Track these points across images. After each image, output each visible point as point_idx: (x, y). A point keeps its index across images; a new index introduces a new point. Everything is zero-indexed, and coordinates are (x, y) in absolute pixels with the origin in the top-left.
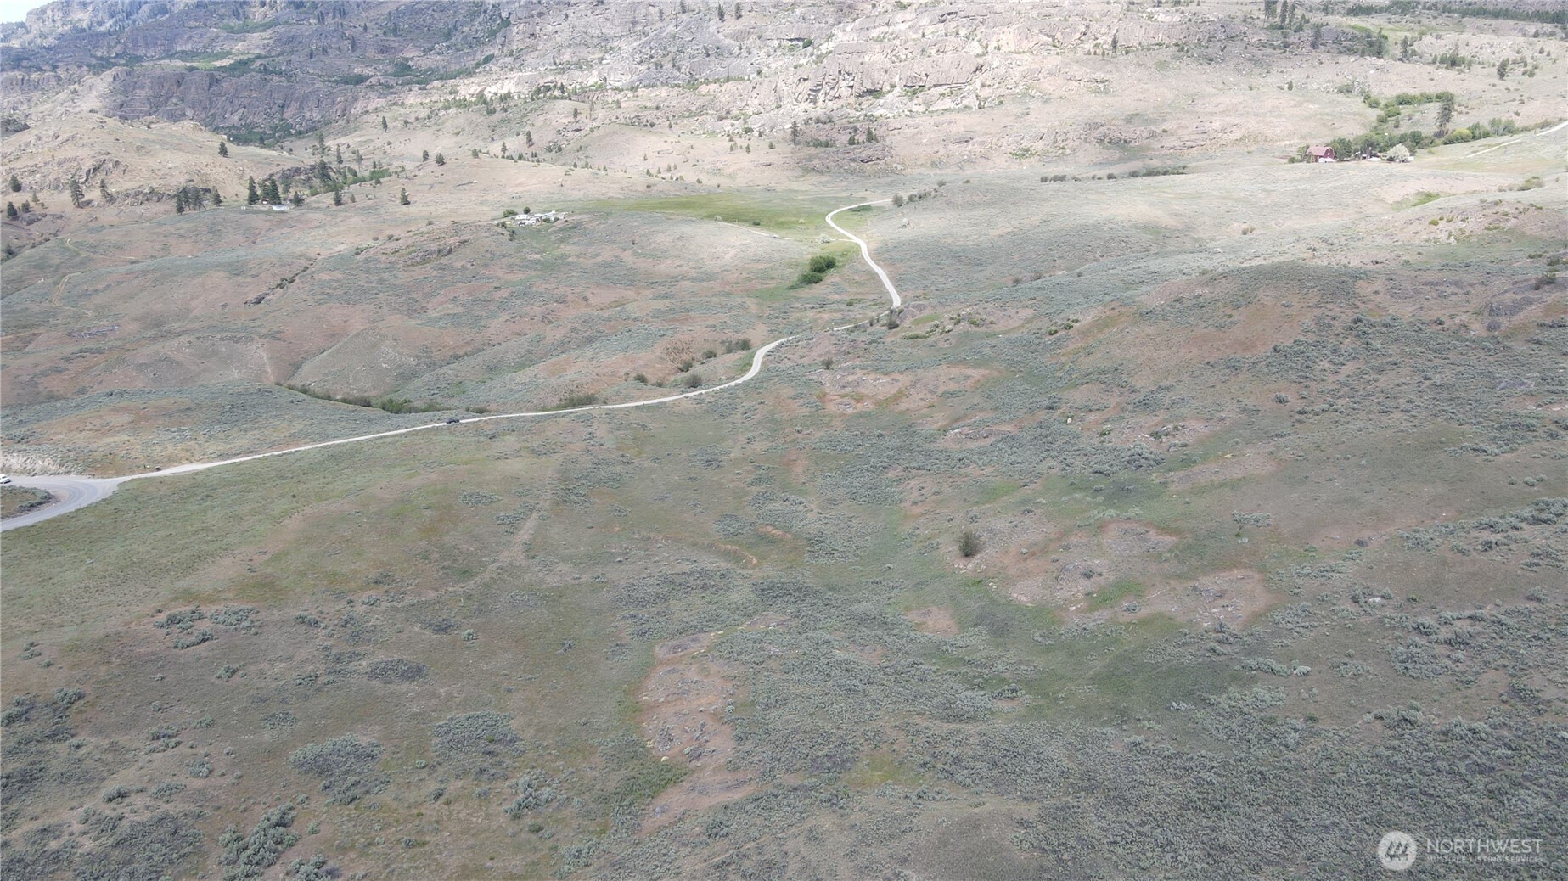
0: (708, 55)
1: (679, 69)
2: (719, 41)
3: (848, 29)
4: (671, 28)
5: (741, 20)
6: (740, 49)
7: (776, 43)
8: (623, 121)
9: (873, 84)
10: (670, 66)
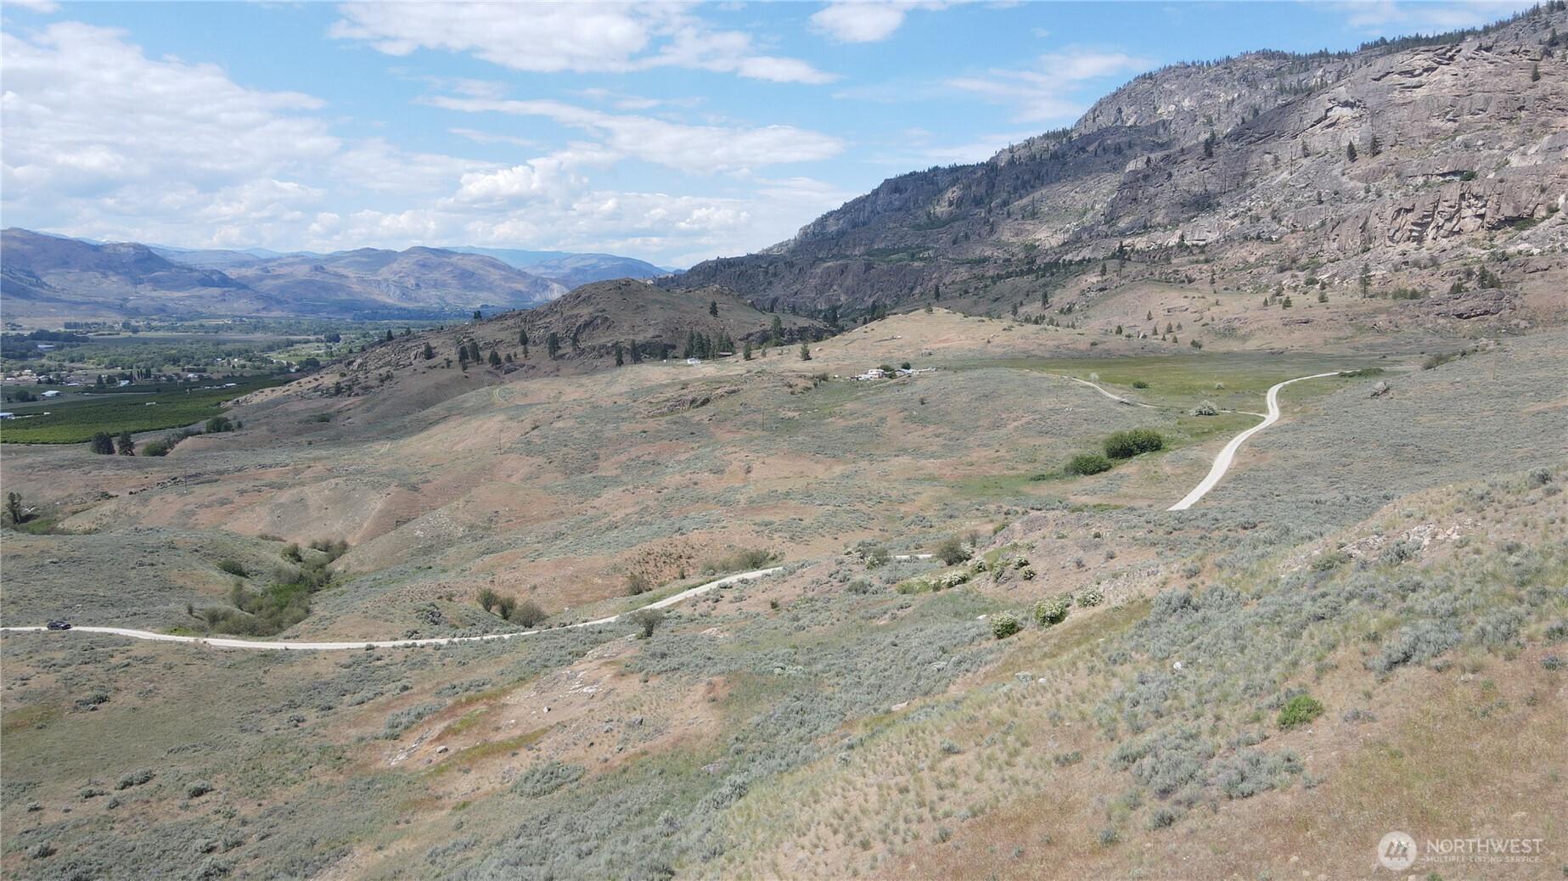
0: (1321, 202)
1: (1280, 221)
2: (1341, 184)
3: (1532, 151)
4: (1285, 175)
5: (1381, 156)
6: (1368, 191)
7: (1420, 180)
8: (1157, 277)
9: (1516, 208)
10: (1269, 218)
